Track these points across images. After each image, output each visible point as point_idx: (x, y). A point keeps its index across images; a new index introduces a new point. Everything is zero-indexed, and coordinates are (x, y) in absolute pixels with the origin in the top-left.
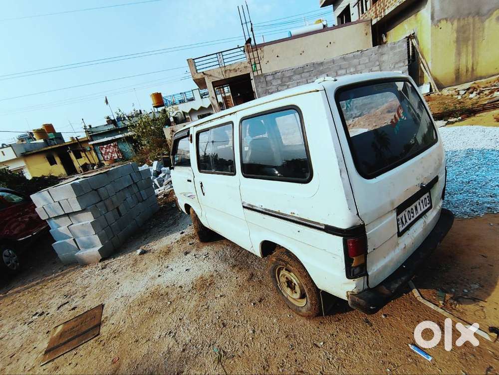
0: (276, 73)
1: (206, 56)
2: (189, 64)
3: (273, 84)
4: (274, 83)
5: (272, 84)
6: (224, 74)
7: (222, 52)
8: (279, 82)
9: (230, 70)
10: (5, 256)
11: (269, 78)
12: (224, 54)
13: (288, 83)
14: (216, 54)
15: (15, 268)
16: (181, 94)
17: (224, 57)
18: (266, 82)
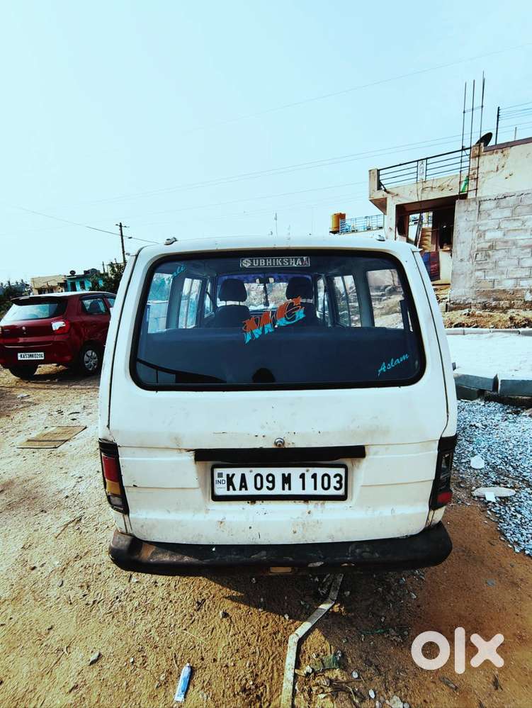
0: (505, 197)
1: (400, 165)
2: (370, 177)
3: (494, 215)
4: (497, 214)
5: (489, 215)
6: (419, 193)
7: (427, 159)
8: (507, 213)
9: (432, 188)
10: (87, 356)
11: (485, 206)
12: (429, 161)
13: (526, 217)
14: (418, 161)
15: (90, 369)
16: (366, 217)
17: (429, 167)
18: (479, 211)
